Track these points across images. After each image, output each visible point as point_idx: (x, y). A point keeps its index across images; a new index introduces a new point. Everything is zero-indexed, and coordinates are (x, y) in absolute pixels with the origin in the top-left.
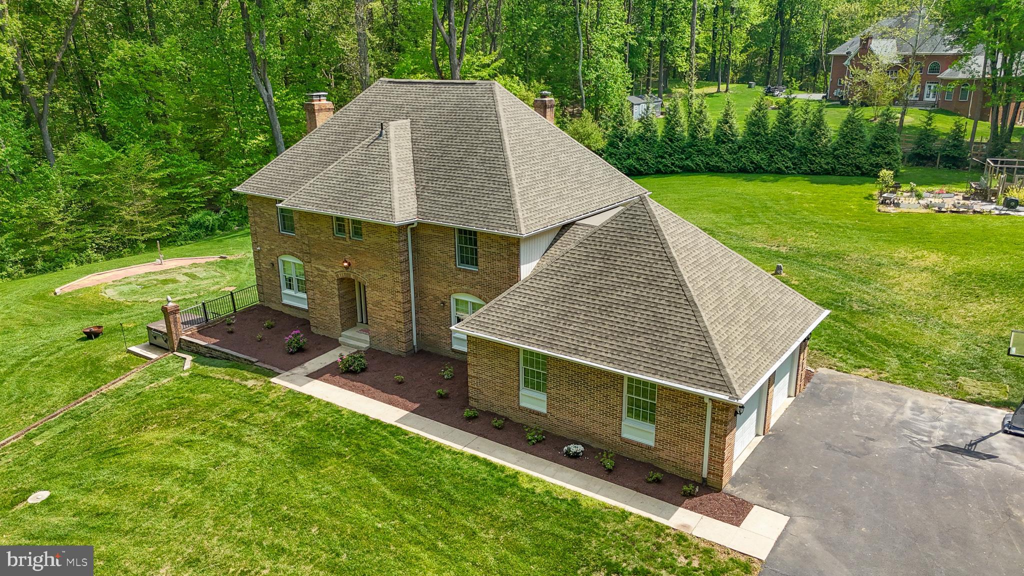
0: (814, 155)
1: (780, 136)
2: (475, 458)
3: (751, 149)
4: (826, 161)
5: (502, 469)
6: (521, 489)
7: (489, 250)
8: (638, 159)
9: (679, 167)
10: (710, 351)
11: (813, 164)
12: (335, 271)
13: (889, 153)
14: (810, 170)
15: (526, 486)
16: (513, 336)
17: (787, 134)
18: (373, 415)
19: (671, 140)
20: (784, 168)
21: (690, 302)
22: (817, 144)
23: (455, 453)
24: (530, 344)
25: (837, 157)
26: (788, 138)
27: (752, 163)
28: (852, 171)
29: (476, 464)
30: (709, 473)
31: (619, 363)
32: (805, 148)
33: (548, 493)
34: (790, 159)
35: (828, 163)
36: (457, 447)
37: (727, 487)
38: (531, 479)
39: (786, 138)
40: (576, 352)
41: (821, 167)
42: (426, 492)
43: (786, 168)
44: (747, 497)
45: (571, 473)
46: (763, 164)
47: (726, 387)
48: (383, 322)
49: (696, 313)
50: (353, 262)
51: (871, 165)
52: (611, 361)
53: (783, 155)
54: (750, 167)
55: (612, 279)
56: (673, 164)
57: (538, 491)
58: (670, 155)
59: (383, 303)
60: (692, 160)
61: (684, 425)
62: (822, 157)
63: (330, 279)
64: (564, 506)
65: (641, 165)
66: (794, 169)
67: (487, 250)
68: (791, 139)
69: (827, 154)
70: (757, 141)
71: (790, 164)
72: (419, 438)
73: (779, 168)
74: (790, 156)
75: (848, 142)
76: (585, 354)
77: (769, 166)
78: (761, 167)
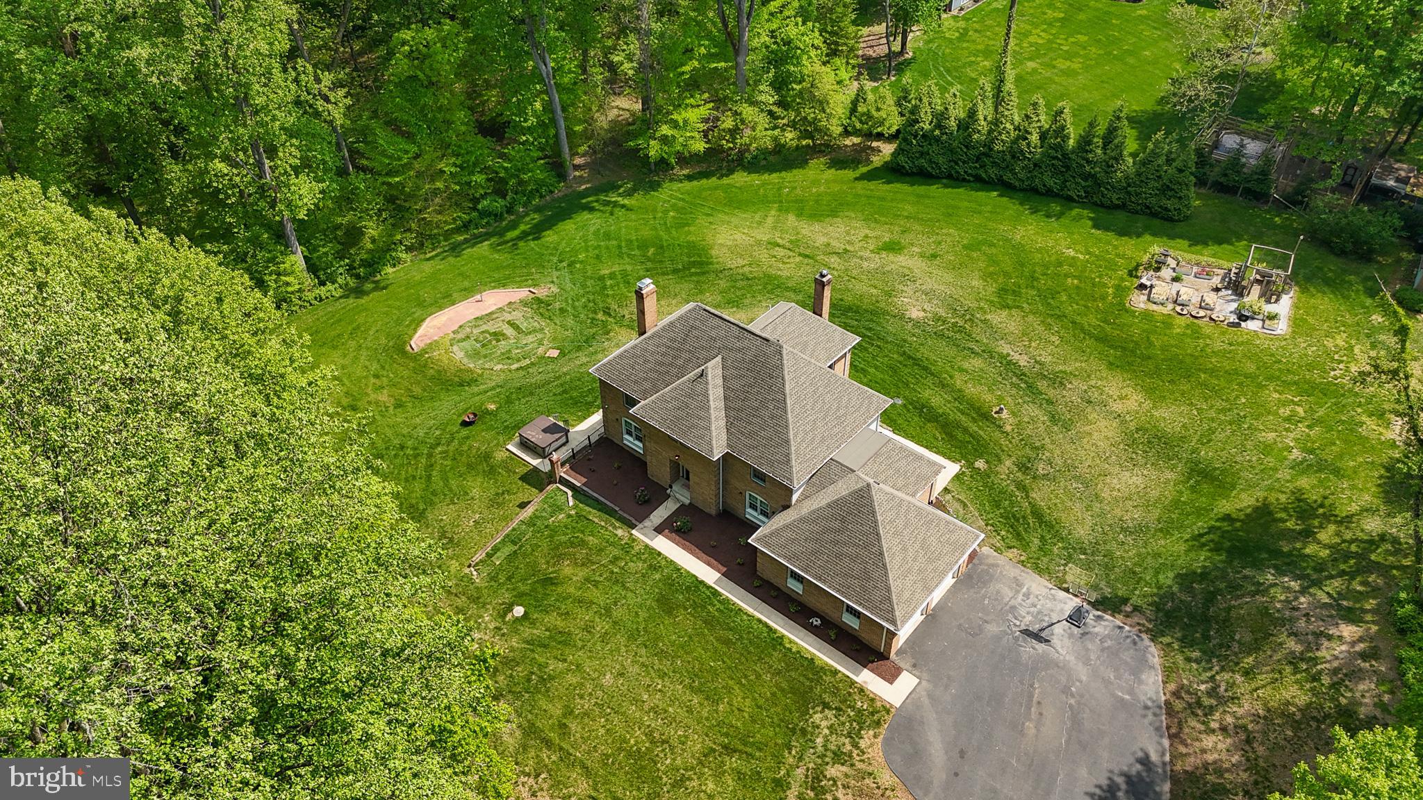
0: (1107, 189)
2: (760, 621)
4: (1118, 196)
5: (775, 631)
6: (785, 647)
8: (931, 161)
9: (972, 176)
10: (890, 600)
12: (669, 455)
13: (1180, 198)
15: (788, 646)
16: (785, 557)
17: (1083, 162)
18: (701, 577)
19: (966, 147)
21: (884, 565)
22: (1112, 177)
23: (749, 615)
24: (794, 566)
25: (1129, 194)
27: (1044, 185)
29: (761, 626)
30: (884, 651)
31: (842, 594)
33: (798, 652)
36: (751, 610)
37: (892, 655)
38: (791, 642)
40: (820, 580)
42: (734, 644)
43: (1078, 196)
44: (902, 665)
45: (812, 638)
46: (1056, 188)
47: (894, 622)
49: (886, 574)
50: (682, 456)
51: (1161, 207)
52: (838, 591)
53: (1077, 183)
54: (1043, 190)
55: (844, 538)
56: (965, 172)
57: (794, 650)
58: (964, 162)
59: (701, 485)
60: (986, 172)
62: (1114, 192)
63: (664, 457)
64: (806, 663)
65: (933, 168)
66: (1086, 197)
69: (1119, 190)
71: (1082, 193)
72: (728, 600)
73: (1070, 195)
74: (1083, 183)
75: (1142, 181)
76: (824, 582)
77: (1061, 191)
78: (1053, 191)
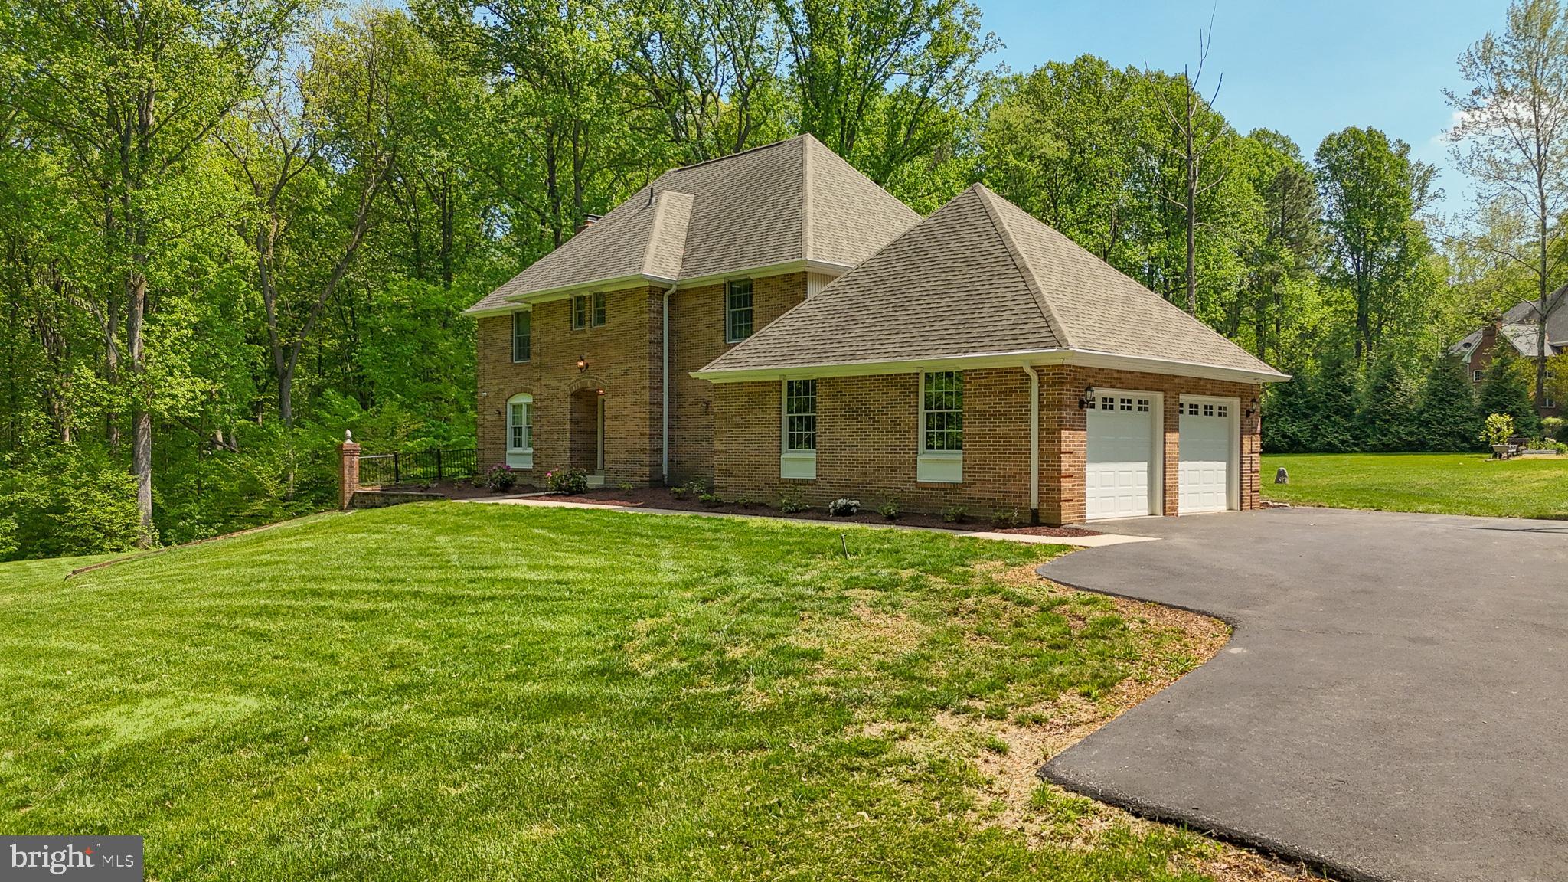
0: (1387, 421)
1: (1327, 394)
3: (1280, 416)
4: (1408, 429)
7: (768, 303)
10: (1039, 311)
11: (1385, 435)
12: (569, 382)
14: (1383, 444)
16: (772, 362)
20: (1337, 443)
21: (1021, 269)
22: (1389, 404)
24: (792, 364)
25: (1425, 424)
26: (1340, 397)
27: (1284, 436)
28: (1455, 444)
30: (1040, 502)
31: (910, 354)
32: (1371, 412)
34: (1348, 430)
35: (1411, 433)
39: (1337, 397)
40: (853, 357)
41: (1400, 438)
43: (1342, 442)
46: (1303, 438)
47: (1055, 341)
48: (623, 441)
50: (592, 362)
52: (899, 355)
53: (1335, 424)
54: (1284, 443)
59: (625, 413)
61: (1001, 430)
62: (1400, 424)
63: (561, 396)
66: (1355, 444)
67: (764, 304)
68: (1346, 399)
69: (1407, 420)
70: (1291, 405)
71: (1347, 436)
73: (1329, 443)
75: (1442, 400)
76: (864, 356)
77: (1313, 442)
78: (1300, 443)
